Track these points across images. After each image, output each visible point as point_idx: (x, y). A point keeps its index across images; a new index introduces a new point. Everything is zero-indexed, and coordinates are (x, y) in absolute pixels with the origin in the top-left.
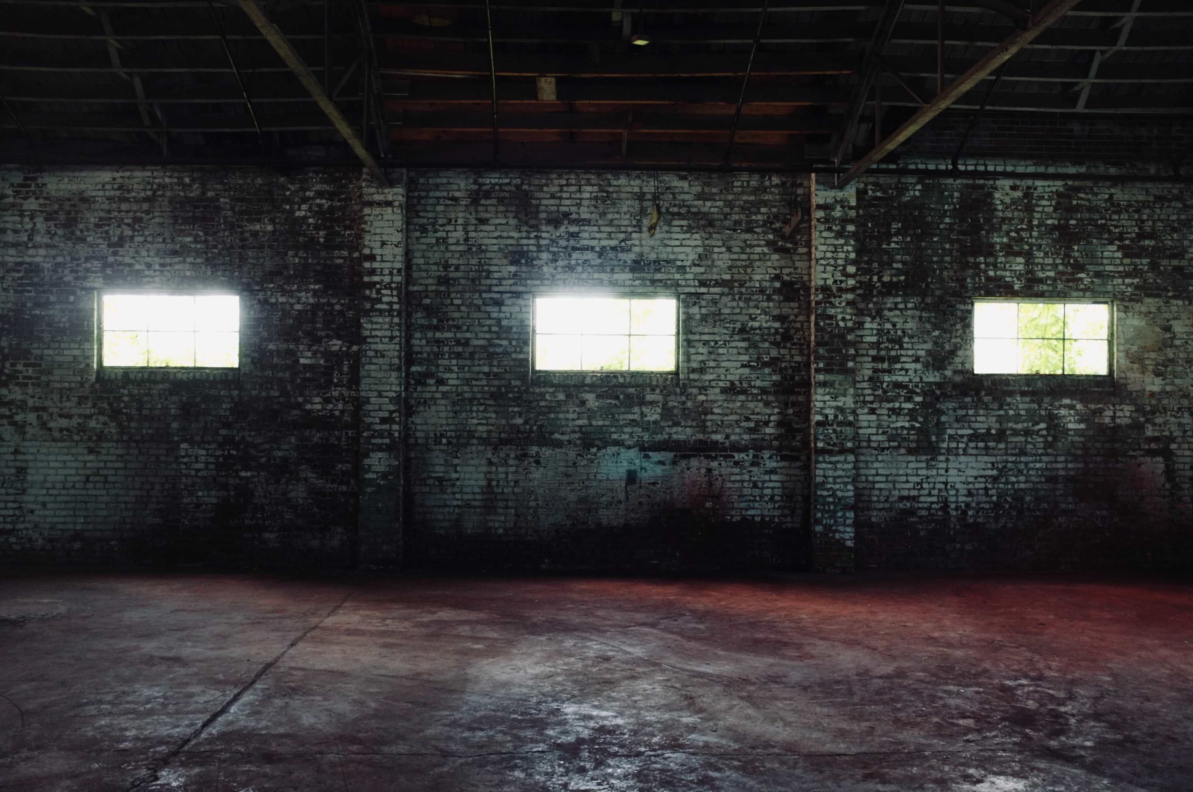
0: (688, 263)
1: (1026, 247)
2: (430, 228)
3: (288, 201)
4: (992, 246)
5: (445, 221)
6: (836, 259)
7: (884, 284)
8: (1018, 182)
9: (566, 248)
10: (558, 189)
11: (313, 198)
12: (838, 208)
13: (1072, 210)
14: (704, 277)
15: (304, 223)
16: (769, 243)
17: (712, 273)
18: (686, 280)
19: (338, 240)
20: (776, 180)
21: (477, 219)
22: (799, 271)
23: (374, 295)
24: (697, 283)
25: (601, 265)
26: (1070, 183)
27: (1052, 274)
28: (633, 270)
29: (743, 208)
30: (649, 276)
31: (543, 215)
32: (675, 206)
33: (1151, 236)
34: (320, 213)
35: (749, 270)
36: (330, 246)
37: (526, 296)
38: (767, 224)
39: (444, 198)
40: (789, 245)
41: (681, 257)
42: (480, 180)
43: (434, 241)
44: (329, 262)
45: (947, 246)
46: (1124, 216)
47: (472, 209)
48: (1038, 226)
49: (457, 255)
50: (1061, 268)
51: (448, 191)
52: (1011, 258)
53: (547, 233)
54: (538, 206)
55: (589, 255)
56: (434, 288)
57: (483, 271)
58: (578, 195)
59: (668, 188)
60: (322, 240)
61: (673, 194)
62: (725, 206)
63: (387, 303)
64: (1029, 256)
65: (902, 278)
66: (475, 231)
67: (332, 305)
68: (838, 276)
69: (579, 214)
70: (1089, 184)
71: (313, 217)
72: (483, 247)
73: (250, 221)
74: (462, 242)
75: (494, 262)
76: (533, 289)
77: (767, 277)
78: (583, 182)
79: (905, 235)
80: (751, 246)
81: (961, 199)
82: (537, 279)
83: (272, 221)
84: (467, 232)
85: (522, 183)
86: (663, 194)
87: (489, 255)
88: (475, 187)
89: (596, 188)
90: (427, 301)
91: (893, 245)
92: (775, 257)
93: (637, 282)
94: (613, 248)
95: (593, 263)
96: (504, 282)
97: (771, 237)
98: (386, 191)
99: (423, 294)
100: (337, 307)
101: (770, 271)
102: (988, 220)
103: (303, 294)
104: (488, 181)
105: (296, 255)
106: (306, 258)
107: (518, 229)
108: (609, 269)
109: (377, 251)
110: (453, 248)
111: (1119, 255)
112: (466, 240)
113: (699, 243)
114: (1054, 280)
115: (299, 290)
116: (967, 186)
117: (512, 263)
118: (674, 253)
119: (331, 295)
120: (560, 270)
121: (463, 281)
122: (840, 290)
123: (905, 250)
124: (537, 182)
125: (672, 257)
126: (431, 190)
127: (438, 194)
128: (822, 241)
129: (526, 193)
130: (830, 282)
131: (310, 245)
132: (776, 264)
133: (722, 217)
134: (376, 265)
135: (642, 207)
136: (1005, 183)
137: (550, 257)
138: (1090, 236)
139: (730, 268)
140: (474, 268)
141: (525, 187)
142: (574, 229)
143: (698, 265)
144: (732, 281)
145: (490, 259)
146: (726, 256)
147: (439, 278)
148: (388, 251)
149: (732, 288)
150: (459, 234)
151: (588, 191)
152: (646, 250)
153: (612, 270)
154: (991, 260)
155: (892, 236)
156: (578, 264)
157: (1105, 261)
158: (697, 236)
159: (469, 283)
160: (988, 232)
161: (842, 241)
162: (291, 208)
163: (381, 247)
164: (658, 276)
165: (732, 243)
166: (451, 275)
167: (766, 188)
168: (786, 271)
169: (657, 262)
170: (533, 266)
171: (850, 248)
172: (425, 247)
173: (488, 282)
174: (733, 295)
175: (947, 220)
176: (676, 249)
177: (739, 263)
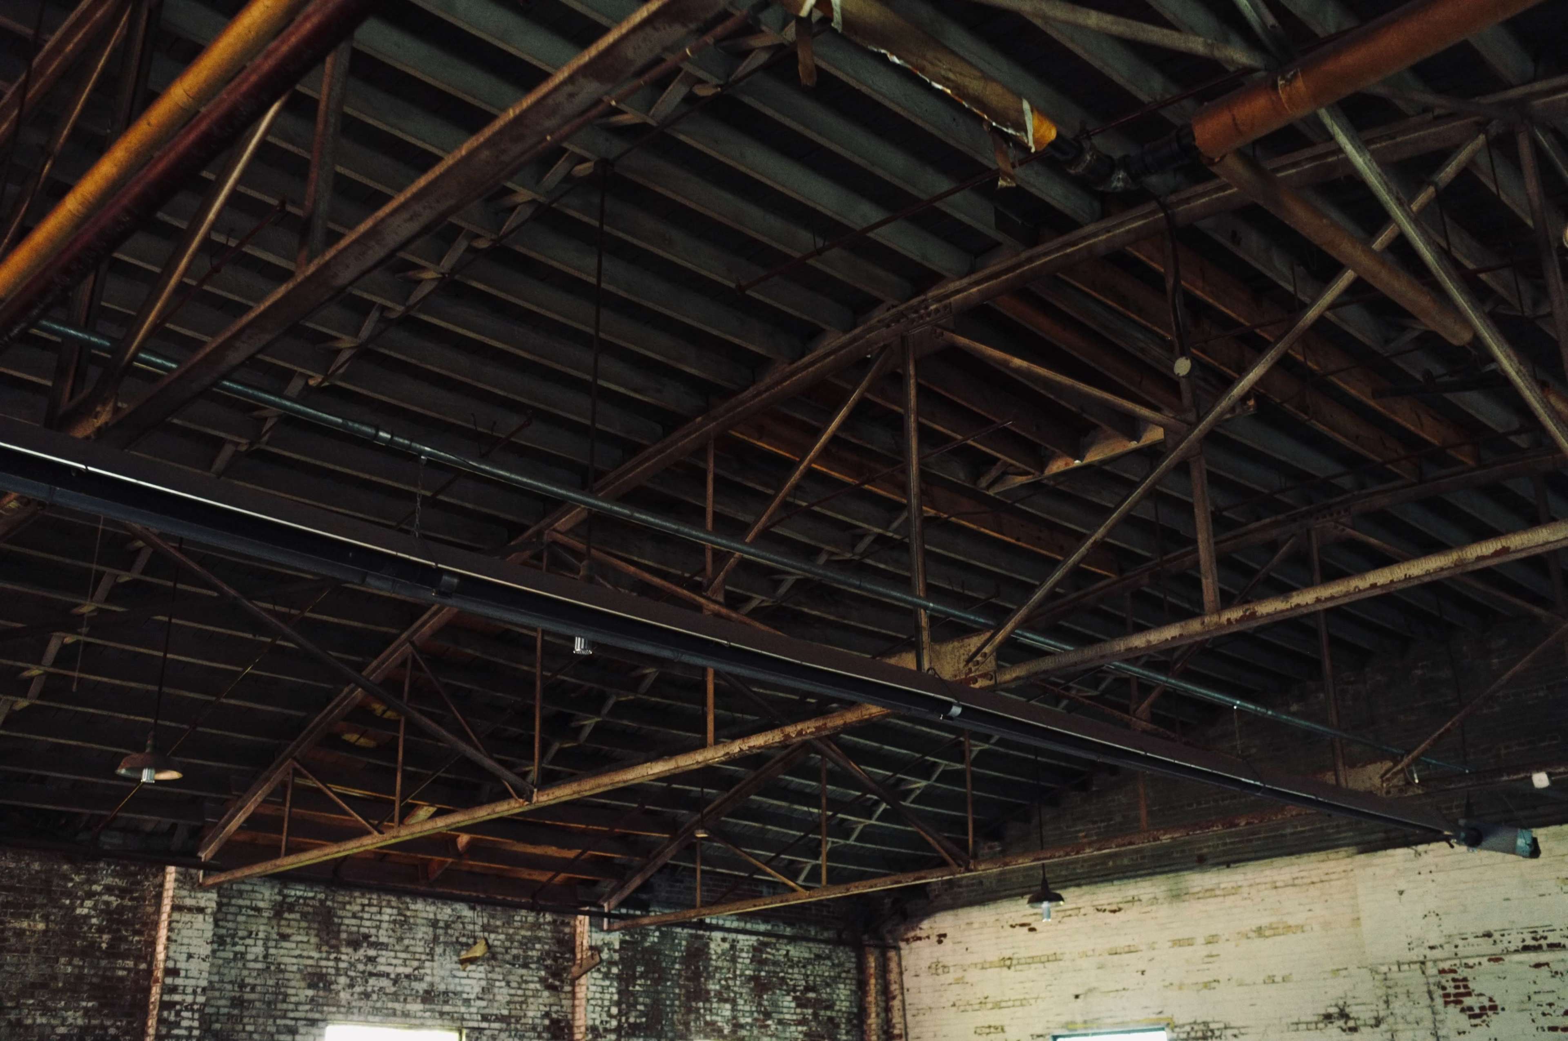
0: (472, 996)
1: (732, 995)
2: (228, 940)
3: (70, 894)
4: (708, 992)
5: (245, 933)
6: (602, 999)
7: (630, 1024)
8: (726, 935)
9: (363, 972)
10: (359, 908)
11: (100, 894)
12: (606, 950)
13: (762, 962)
14: (486, 1011)
15: (85, 923)
16: (542, 980)
17: (492, 1007)
18: (470, 1014)
19: (124, 947)
20: (549, 917)
21: (279, 934)
22: (564, 1009)
23: (172, 1018)
24: (479, 1018)
25: (395, 994)
26: (761, 938)
27: (749, 1020)
28: (424, 1001)
29: (521, 943)
30: (438, 1008)
31: (344, 936)
32: (464, 935)
33: (813, 989)
34: (107, 912)
35: (524, 1006)
36: (113, 952)
37: (321, 1024)
38: (540, 960)
39: (247, 907)
40: (557, 983)
41: (467, 989)
42: (286, 891)
43: (231, 956)
44: (109, 974)
45: (677, 991)
46: (796, 970)
47: (274, 922)
48: (741, 976)
49: (255, 974)
50: (756, 1015)
51: (252, 900)
52: (722, 1005)
53: (347, 954)
54: (341, 924)
55: (384, 982)
56: (226, 1010)
57: (280, 993)
58: (378, 917)
59: (459, 917)
60: (104, 946)
61: (463, 923)
62: (507, 940)
63: (186, 1028)
64: (734, 1002)
65: (644, 1020)
66: (276, 947)
67: (106, 1028)
68: (605, 1017)
69: (377, 936)
70: (773, 940)
71: (97, 917)
72: (282, 967)
73: (17, 916)
74: (260, 959)
75: (293, 983)
76: (329, 1017)
77: (539, 1014)
78: (384, 903)
79: (646, 978)
80: (527, 982)
81: (688, 948)
82: (333, 1006)
83: (46, 918)
84: (267, 948)
85: (326, 899)
86: (453, 922)
87: (287, 975)
88: (279, 898)
89: (395, 911)
90: (217, 1026)
91: (637, 988)
92: (546, 994)
93: (428, 1014)
94: (407, 977)
95: (387, 991)
96: (301, 1008)
97: (543, 973)
98: (199, 895)
99: (214, 1018)
100: (112, 1031)
101: (542, 1008)
102: (706, 968)
103: (70, 1013)
104: (293, 893)
105: (70, 963)
106: (83, 967)
107: (319, 948)
108: (402, 999)
109: (181, 965)
110: (251, 965)
111: (793, 1005)
112: (266, 956)
113: (483, 975)
114: (752, 1026)
115: (66, 1009)
116: (691, 935)
117: (310, 986)
118: (461, 985)
119: (106, 1015)
120: (356, 996)
121: (258, 1004)
122: (606, 1030)
123: (646, 993)
124: (340, 899)
125: (459, 989)
126: (233, 897)
127: (241, 902)
128: (593, 981)
129: (330, 910)
130: (597, 1022)
131: (90, 951)
132: (547, 1001)
133: (503, 950)
134: (179, 981)
135: (435, 935)
136: (717, 935)
137: (348, 981)
138: (774, 987)
139: (508, 1003)
140: (270, 990)
141: (329, 903)
142: (372, 953)
143: (482, 999)
144: (510, 1016)
145: (288, 980)
146: (505, 991)
147: (233, 999)
148: (194, 966)
149: (509, 1024)
150: (259, 950)
151: (388, 914)
152: (437, 979)
153: (405, 1000)
154: (708, 1005)
155: (636, 978)
156: (373, 992)
157: (785, 1010)
158: (481, 968)
159: (264, 1006)
160: (706, 979)
161: (607, 983)
162: (72, 903)
163: (187, 961)
164: (447, 1008)
165: (511, 978)
166: (247, 996)
167: (540, 925)
168: (554, 1008)
169: (446, 993)
170: (330, 991)
171: (614, 990)
172: (221, 962)
173: (285, 1006)
174: (510, 1031)
175: (677, 966)
176: (464, 981)
177: (516, 999)
